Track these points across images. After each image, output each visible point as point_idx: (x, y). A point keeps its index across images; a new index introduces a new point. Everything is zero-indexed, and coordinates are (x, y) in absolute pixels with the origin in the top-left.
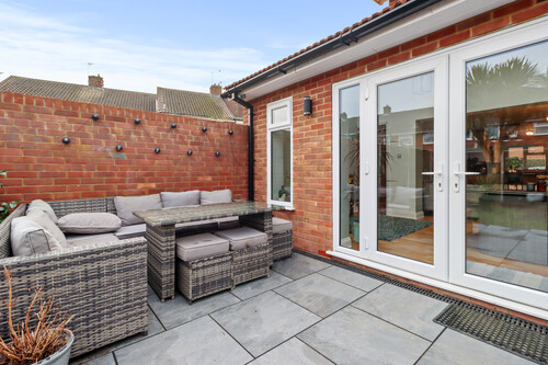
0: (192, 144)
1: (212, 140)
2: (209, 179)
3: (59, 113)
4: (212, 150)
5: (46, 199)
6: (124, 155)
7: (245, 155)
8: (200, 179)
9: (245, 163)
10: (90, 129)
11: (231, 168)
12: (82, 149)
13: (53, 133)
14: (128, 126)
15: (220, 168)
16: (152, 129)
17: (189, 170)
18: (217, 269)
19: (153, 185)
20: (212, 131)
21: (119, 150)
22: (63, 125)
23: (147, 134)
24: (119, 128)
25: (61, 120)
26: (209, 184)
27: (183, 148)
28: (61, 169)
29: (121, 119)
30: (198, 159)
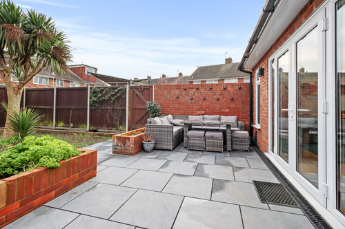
0: (220, 95)
1: (229, 92)
2: (228, 110)
3: (176, 89)
4: (229, 97)
5: (172, 114)
6: (193, 101)
7: (249, 99)
8: (223, 110)
9: (249, 103)
10: (184, 93)
11: (240, 106)
12: (182, 100)
13: (175, 95)
14: (194, 90)
15: (234, 106)
16: (202, 90)
17: (218, 106)
18: (198, 142)
19: (203, 112)
20: (229, 88)
21: (192, 99)
22: (177, 93)
23: (201, 93)
24: (192, 91)
25: (177, 91)
26: (227, 113)
27: (215, 97)
28: (177, 106)
29: (192, 88)
30: (222, 101)
